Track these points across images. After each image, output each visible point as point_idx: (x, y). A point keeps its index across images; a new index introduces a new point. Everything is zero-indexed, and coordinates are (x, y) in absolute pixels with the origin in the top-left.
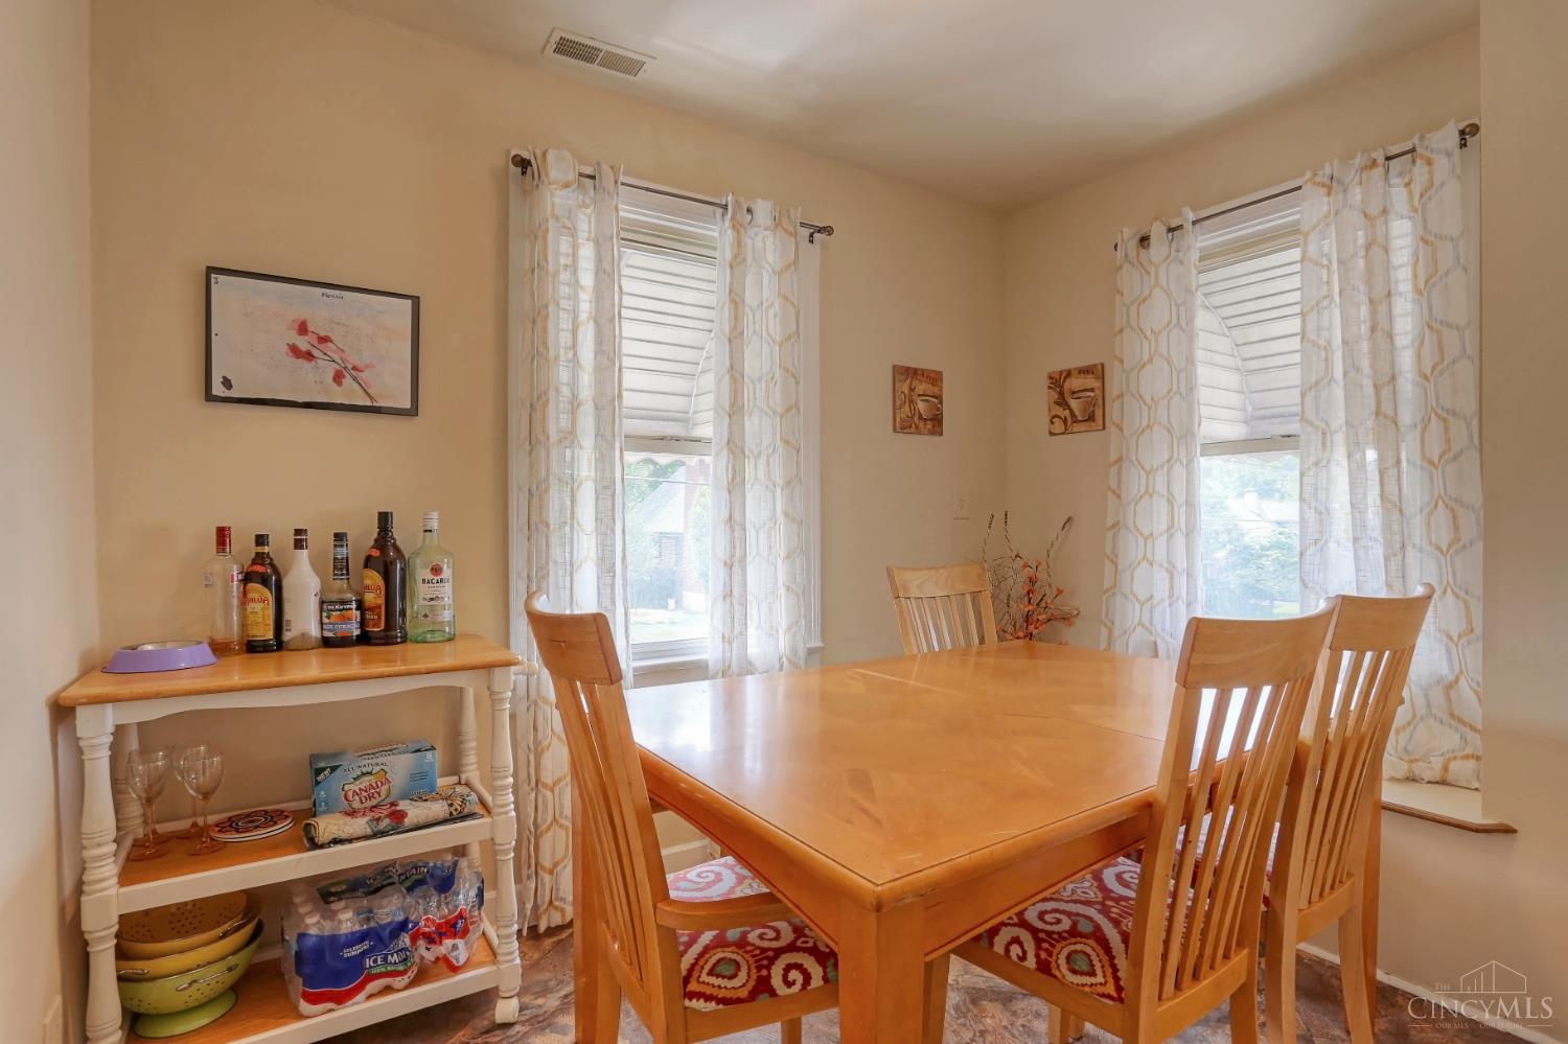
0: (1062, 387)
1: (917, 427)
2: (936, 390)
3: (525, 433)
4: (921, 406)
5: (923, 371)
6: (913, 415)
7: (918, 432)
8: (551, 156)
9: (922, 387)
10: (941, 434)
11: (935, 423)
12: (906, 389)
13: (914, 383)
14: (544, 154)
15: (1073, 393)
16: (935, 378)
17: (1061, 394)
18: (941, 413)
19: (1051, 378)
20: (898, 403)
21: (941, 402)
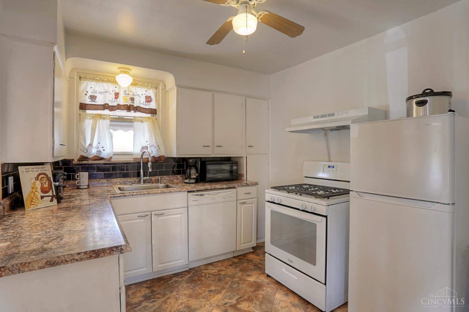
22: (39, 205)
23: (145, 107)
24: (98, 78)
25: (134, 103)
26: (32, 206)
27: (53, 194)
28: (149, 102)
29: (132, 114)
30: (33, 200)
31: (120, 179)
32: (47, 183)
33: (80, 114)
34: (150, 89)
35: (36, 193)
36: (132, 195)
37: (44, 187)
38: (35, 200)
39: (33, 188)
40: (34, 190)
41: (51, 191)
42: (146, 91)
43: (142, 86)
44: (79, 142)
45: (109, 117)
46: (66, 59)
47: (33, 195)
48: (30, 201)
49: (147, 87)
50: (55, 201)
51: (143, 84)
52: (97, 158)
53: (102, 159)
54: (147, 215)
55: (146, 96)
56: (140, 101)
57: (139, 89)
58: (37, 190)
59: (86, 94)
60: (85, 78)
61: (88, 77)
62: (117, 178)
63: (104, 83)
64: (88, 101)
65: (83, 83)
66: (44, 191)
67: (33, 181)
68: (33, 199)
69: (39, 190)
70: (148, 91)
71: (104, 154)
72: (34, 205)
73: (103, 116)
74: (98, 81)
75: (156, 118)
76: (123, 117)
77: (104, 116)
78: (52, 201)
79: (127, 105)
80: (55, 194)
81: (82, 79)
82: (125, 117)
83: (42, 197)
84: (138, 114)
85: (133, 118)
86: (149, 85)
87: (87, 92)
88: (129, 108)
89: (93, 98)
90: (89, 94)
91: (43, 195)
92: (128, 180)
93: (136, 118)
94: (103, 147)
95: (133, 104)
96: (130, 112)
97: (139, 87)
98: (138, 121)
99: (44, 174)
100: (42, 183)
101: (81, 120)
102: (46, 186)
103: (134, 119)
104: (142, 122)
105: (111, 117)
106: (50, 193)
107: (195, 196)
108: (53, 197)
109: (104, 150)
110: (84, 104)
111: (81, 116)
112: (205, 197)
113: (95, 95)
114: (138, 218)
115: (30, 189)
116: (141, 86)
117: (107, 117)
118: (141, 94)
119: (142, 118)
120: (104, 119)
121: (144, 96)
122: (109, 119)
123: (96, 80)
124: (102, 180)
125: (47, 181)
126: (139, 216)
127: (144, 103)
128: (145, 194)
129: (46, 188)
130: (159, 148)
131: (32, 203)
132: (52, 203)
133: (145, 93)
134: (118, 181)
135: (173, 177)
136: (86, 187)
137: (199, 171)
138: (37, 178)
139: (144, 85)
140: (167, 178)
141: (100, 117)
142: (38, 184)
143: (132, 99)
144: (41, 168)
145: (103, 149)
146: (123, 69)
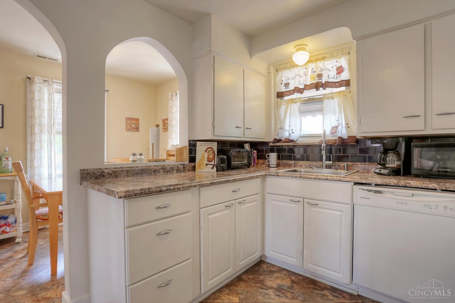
0: (164, 122)
1: (132, 130)
2: (137, 122)
3: (30, 132)
4: (133, 126)
5: (134, 119)
6: (131, 128)
7: (132, 131)
8: (36, 77)
9: (133, 122)
10: (139, 131)
11: (137, 129)
12: (129, 122)
13: (131, 121)
14: (34, 77)
15: (166, 124)
16: (137, 120)
17: (164, 123)
18: (139, 127)
19: (163, 120)
20: (127, 125)
21: (139, 125)
22: (204, 169)
23: (336, 81)
24: (289, 66)
25: (321, 79)
26: (199, 169)
27: (214, 163)
28: (340, 73)
29: (322, 91)
30: (201, 166)
31: (306, 162)
32: (212, 155)
33: (277, 102)
34: (340, 58)
35: (204, 161)
36: (284, 176)
37: (209, 158)
38: (202, 166)
39: (202, 157)
40: (203, 159)
41: (214, 161)
42: (337, 61)
43: (332, 56)
44: (277, 127)
45: (299, 100)
46: (251, 58)
47: (201, 162)
48: (199, 166)
49: (337, 56)
50: (215, 169)
51: (332, 54)
52: (287, 140)
53: (292, 141)
54: (299, 201)
55: (337, 68)
56: (330, 75)
57: (329, 62)
58: (204, 159)
59: (282, 84)
60: (280, 69)
61: (281, 67)
62: (304, 161)
63: (295, 68)
64: (283, 89)
65: (279, 74)
66: (209, 160)
67: (204, 152)
68: (201, 164)
69: (206, 159)
70: (340, 60)
71: (293, 137)
72: (200, 168)
73: (294, 100)
74: (290, 68)
75: (350, 90)
76: (314, 97)
77: (296, 100)
78: (213, 168)
79: (314, 83)
80: (216, 164)
81: (278, 71)
82: (315, 97)
83: (207, 165)
84: (328, 90)
85: (322, 96)
86: (339, 53)
87: (282, 81)
88: (317, 86)
89: (287, 85)
90: (284, 83)
91: (208, 163)
92: (313, 164)
93: (326, 95)
94: (292, 130)
95: (321, 81)
96: (319, 90)
97: (328, 60)
98: (328, 98)
99: (211, 148)
100: (208, 155)
101: (278, 107)
102: (211, 157)
103: (324, 97)
104: (333, 98)
105: (302, 99)
106: (213, 163)
107: (365, 191)
108: (214, 165)
109: (293, 133)
110: (280, 92)
111: (278, 103)
112: (384, 196)
113: (289, 81)
114: (290, 201)
115: (200, 158)
116: (330, 57)
117: (298, 100)
118: (332, 67)
119: (332, 95)
120: (296, 102)
121: (335, 68)
122: (300, 102)
123: (288, 67)
124: (291, 161)
125: (212, 153)
126: (291, 200)
127: (335, 77)
128: (296, 177)
129: (211, 158)
130: (348, 127)
131: (200, 167)
132: (212, 170)
133: (336, 64)
134: (304, 163)
135: (370, 166)
136: (275, 166)
137: (403, 157)
138: (206, 151)
139: (333, 56)
140: (360, 166)
141: (291, 101)
142: (206, 155)
143: (320, 76)
144: (210, 144)
145: (293, 131)
146: (297, 46)
